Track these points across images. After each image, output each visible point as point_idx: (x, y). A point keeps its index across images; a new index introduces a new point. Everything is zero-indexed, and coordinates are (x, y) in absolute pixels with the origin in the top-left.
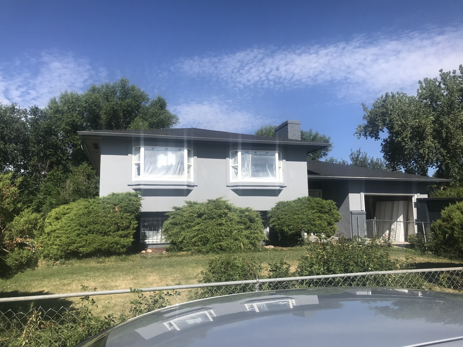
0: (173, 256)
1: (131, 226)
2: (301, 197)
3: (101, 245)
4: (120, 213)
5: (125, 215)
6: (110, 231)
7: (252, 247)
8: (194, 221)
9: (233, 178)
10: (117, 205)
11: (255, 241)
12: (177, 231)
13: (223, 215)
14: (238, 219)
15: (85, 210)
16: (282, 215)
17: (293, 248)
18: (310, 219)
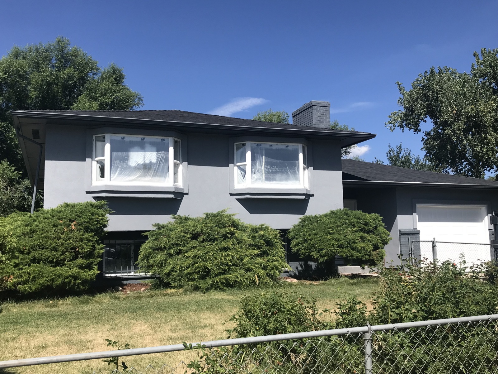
0: (158, 296)
1: (96, 251)
2: (334, 209)
3: (53, 280)
4: (78, 232)
5: (87, 235)
6: (64, 260)
7: (270, 281)
8: (186, 244)
9: (239, 183)
10: (74, 221)
11: (274, 272)
12: (162, 258)
13: (229, 236)
14: (250, 241)
15: (26, 228)
16: (310, 235)
17: (327, 282)
18: (350, 240)
